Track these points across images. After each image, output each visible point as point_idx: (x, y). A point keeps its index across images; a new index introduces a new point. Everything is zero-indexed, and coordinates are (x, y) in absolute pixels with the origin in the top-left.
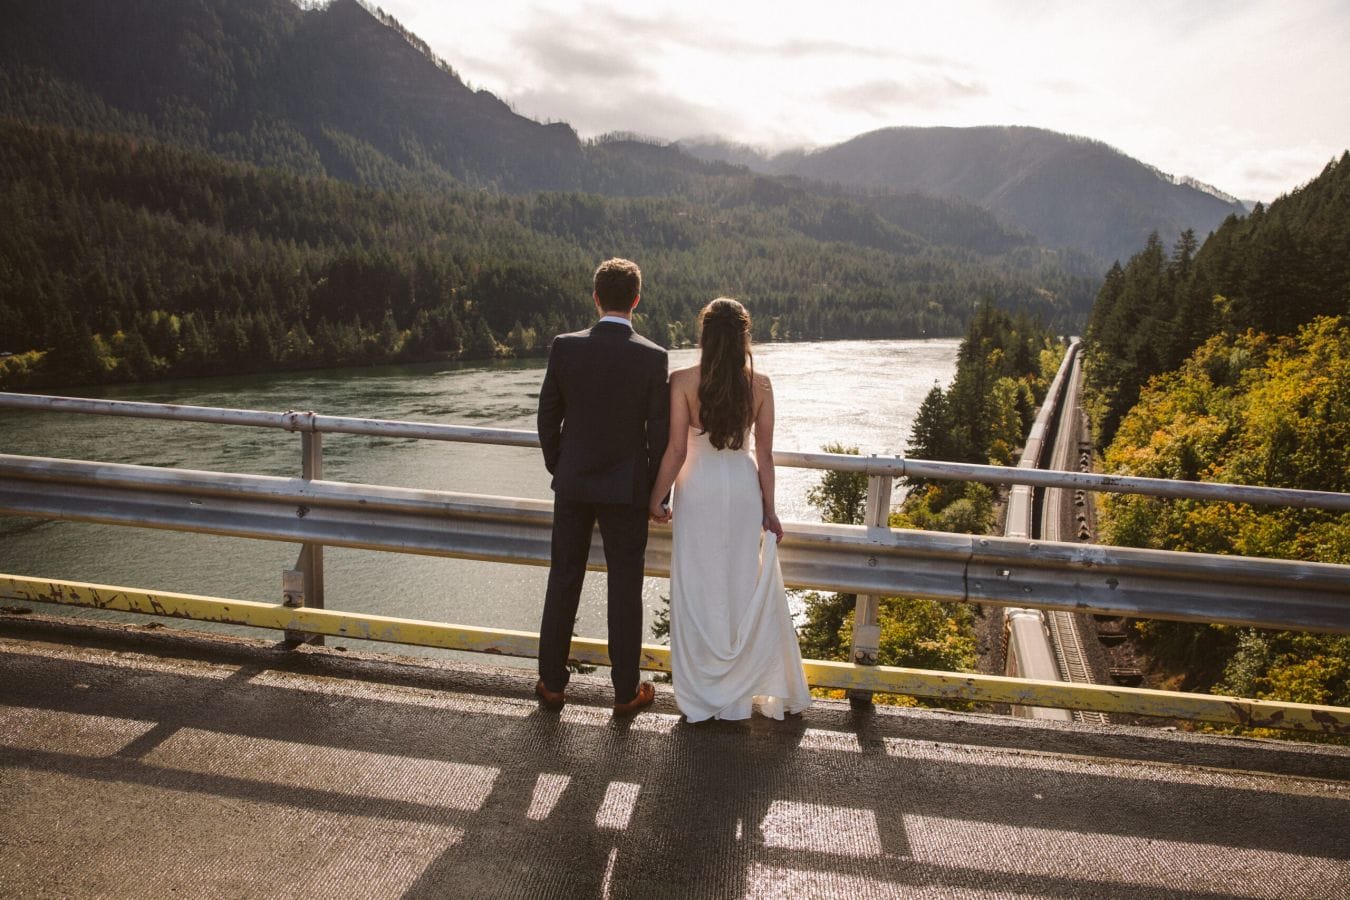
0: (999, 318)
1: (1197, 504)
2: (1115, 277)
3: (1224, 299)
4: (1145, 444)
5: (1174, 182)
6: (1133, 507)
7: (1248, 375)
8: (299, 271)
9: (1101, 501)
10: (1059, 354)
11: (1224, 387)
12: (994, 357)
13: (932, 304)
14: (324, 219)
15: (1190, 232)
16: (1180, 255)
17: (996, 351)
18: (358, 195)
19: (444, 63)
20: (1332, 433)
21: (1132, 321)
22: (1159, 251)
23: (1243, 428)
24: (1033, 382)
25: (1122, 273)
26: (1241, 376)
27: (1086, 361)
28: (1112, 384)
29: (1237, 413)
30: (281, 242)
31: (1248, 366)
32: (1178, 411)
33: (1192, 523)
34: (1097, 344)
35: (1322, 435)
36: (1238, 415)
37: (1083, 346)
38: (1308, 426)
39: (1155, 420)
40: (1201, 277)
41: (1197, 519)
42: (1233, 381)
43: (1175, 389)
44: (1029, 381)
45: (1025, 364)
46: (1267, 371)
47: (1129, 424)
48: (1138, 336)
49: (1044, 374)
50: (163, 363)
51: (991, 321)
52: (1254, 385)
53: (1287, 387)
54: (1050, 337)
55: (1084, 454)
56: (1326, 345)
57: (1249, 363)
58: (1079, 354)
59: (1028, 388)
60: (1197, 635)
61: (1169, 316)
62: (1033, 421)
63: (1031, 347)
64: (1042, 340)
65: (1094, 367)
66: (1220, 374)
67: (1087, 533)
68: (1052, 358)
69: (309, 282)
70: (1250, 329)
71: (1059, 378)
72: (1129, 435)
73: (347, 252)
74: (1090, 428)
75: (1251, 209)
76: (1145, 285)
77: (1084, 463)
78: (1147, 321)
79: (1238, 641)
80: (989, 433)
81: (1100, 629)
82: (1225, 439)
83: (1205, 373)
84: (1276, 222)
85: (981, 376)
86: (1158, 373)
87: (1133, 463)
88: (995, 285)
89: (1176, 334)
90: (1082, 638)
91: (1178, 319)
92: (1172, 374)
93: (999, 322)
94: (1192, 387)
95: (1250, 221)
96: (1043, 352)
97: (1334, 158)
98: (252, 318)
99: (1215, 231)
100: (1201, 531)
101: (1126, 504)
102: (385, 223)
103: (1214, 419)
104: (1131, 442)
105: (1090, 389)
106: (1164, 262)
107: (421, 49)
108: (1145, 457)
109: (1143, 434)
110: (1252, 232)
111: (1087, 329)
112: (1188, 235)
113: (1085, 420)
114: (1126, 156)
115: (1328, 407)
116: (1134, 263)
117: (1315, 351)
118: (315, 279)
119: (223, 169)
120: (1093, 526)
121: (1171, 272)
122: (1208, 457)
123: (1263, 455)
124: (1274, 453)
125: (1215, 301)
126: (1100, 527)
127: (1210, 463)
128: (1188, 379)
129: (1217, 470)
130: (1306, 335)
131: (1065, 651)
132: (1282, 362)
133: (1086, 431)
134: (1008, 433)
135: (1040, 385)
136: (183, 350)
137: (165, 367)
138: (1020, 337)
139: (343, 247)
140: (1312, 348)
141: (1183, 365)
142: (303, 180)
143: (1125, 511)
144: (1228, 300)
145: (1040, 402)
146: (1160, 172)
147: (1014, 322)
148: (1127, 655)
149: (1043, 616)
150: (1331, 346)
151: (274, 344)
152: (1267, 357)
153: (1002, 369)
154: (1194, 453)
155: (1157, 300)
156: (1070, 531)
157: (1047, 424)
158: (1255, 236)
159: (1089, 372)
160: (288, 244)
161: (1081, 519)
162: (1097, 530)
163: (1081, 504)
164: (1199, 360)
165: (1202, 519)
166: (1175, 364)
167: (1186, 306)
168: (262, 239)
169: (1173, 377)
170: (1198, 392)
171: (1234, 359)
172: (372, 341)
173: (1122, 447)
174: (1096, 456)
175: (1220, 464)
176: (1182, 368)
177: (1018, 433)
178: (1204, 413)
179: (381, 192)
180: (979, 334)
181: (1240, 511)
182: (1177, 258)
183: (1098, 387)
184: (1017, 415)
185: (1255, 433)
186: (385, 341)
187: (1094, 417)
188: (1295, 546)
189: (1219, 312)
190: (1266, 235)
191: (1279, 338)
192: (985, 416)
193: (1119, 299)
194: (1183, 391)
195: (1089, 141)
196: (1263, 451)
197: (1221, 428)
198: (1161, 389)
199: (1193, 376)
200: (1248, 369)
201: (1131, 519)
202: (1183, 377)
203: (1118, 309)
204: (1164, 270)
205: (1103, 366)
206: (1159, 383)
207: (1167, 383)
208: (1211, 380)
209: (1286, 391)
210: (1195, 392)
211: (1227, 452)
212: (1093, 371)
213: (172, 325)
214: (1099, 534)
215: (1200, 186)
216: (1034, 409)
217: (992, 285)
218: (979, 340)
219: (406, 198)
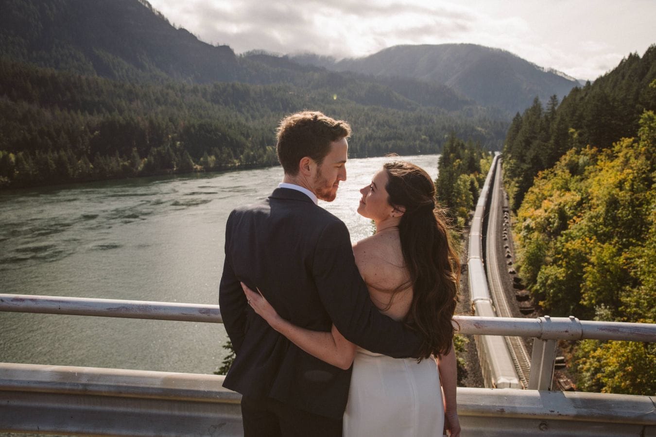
0: (459, 143)
1: (569, 239)
2: (517, 119)
3: (574, 130)
4: (538, 208)
5: (544, 71)
6: (535, 241)
7: (588, 169)
8: (83, 127)
9: (517, 238)
10: (490, 161)
11: (577, 176)
12: (458, 164)
13: (423, 137)
14: (97, 99)
15: (555, 96)
16: (551, 108)
17: (458, 160)
18: (115, 86)
19: (159, 13)
20: (637, 199)
21: (528, 143)
22: (540, 106)
23: (590, 198)
24: (478, 176)
25: (521, 118)
26: (585, 170)
27: (504, 164)
28: (519, 176)
29: (585, 189)
30: (72, 112)
31: (588, 164)
32: (555, 190)
33: (567, 249)
34: (510, 156)
35: (632, 200)
36: (586, 191)
37: (502, 157)
38: (624, 196)
39: (543, 195)
40: (562, 119)
41: (570, 247)
42: (581, 173)
43: (553, 178)
44: (475, 176)
45: (473, 167)
46: (598, 167)
47: (529, 197)
48: (531, 151)
49: (483, 172)
50: (6, 180)
51: (454, 145)
52: (592, 174)
53: (611, 175)
54: (485, 152)
55: (506, 213)
56: (627, 153)
58: (499, 161)
59: (475, 179)
60: (572, 307)
61: (547, 140)
62: (479, 197)
63: (475, 158)
64: (480, 154)
65: (508, 167)
66: (575, 169)
67: (510, 254)
68: (486, 164)
69: (89, 134)
70: (588, 146)
71: (490, 173)
72: (530, 203)
73: (110, 116)
74: (508, 199)
75: (584, 84)
76: (534, 124)
77: (506, 217)
78: (536, 143)
79: (595, 311)
80: (457, 203)
81: (520, 305)
82: (580, 204)
83: (567, 169)
84: (597, 90)
85: (451, 175)
86: (543, 170)
87: (533, 217)
88: (455, 126)
89: (551, 149)
90: (511, 311)
91: (552, 141)
92: (550, 170)
93: (459, 146)
94: (562, 177)
95: (584, 90)
96: (482, 160)
97: (624, 57)
98: (58, 154)
99: (567, 96)
100: (572, 253)
101: (530, 239)
102: (131, 101)
103: (574, 193)
105: (507, 179)
106: (542, 112)
107: (147, 5)
108: (539, 214)
109: (537, 202)
110: (586, 96)
111: (503, 147)
112: (554, 98)
113: (505, 195)
114: (519, 58)
115: (632, 185)
116: (527, 113)
117: (622, 156)
118: (92, 132)
119: (37, 72)
120: (513, 251)
121: (546, 117)
122: (572, 213)
123: (602, 212)
124: (607, 211)
125: (570, 131)
126: (517, 251)
127: (573, 217)
128: (559, 172)
129: (578, 220)
130: (617, 148)
132: (605, 162)
133: (506, 201)
134: (466, 203)
135: (481, 177)
136: (18, 172)
137: (7, 182)
138: (469, 153)
139: (108, 115)
140: (620, 154)
141: (555, 165)
142: (83, 77)
143: (530, 243)
144: (577, 131)
145: (481, 186)
146: (537, 66)
147: (466, 145)
149: (491, 301)
150: (630, 153)
151: (71, 168)
152: (597, 160)
153: (462, 170)
154: (564, 211)
155: (540, 132)
156: (501, 254)
157: (486, 197)
158: (587, 98)
159: (506, 171)
160: (76, 113)
161: (507, 247)
162: (515, 253)
163: (506, 239)
164: (563, 163)
165: (573, 247)
166: (551, 165)
167: (555, 134)
168: (61, 110)
169: (551, 171)
170: (565, 179)
171: (581, 161)
172: (126, 165)
173: (527, 209)
174: (512, 213)
175: (579, 217)
176: (555, 167)
177: (472, 203)
178: (569, 190)
179: (128, 85)
180: (449, 152)
181: (592, 241)
182: (548, 110)
183: (511, 177)
184: (470, 194)
185: (597, 200)
186: (133, 164)
187: (510, 193)
188: (622, 259)
189: (572, 137)
190: (594, 97)
191: (604, 150)
192: (454, 195)
193: (520, 132)
194: (557, 179)
195: (500, 50)
196: (601, 210)
197: (578, 198)
198: (545, 178)
199: (561, 169)
200: (589, 166)
201: (534, 247)
202: (556, 172)
203: (520, 137)
204: (543, 115)
205: (513, 167)
206: (543, 175)
207: (548, 175)
208: (570, 172)
209: (610, 177)
210: (563, 179)
211: (581, 210)
212: (509, 170)
213: (11, 159)
214: (516, 255)
215: (558, 73)
216: (478, 190)
217: (454, 126)
218: (449, 155)
219: (142, 87)
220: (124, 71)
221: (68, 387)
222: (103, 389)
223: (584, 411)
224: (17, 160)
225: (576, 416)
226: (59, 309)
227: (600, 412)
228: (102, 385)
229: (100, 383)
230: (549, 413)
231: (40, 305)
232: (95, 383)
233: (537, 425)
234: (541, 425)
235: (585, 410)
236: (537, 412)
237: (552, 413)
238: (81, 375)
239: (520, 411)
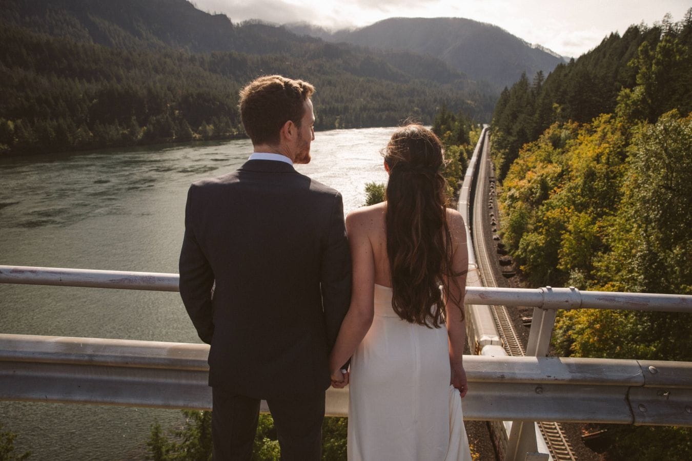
0: (449, 115)
1: (550, 208)
2: (505, 94)
3: (558, 105)
4: (522, 178)
5: (532, 47)
6: (519, 209)
7: (569, 143)
9: (502, 207)
10: (478, 133)
11: (559, 149)
12: (448, 135)
13: (416, 109)
14: (94, 67)
15: (541, 72)
16: (536, 84)
17: (448, 132)
18: (112, 54)
20: (612, 172)
21: (515, 116)
22: (527, 81)
23: (570, 170)
24: (466, 147)
25: (509, 92)
26: (566, 143)
27: (491, 136)
28: (505, 148)
30: (70, 80)
32: (538, 162)
33: (548, 217)
34: (497, 128)
35: (607, 173)
36: (566, 163)
37: (490, 129)
38: (600, 168)
39: (527, 166)
40: (547, 95)
41: (550, 215)
42: (563, 146)
43: (537, 151)
44: (464, 147)
45: (463, 139)
46: (578, 141)
47: (514, 168)
48: (517, 124)
49: (471, 143)
50: (6, 148)
51: (445, 117)
52: (572, 148)
53: (590, 149)
54: (474, 125)
55: (492, 183)
56: (605, 128)
57: (570, 137)
58: (487, 133)
59: (464, 150)
60: (549, 271)
61: (532, 114)
62: (467, 167)
63: (465, 130)
64: (470, 126)
65: (496, 139)
66: (557, 143)
67: (495, 222)
68: (475, 136)
69: (88, 102)
70: (570, 120)
71: (479, 145)
72: (515, 173)
73: (108, 85)
74: (494, 170)
75: (568, 61)
76: (521, 98)
77: (492, 187)
78: (522, 117)
79: (570, 275)
81: (502, 270)
82: (561, 175)
83: (550, 142)
84: (580, 67)
86: (527, 142)
87: (517, 187)
88: (447, 99)
89: (536, 123)
90: (495, 275)
91: (537, 115)
92: (534, 143)
93: (449, 118)
95: (569, 67)
96: (471, 132)
97: (606, 36)
99: (552, 72)
100: (552, 221)
101: (515, 208)
102: (129, 69)
103: (556, 165)
104: (516, 177)
105: (494, 151)
106: (528, 87)
108: (523, 184)
109: (521, 173)
110: (569, 72)
111: (491, 120)
112: (540, 73)
113: (492, 166)
114: (509, 34)
115: (608, 159)
116: (515, 88)
117: (600, 131)
118: (91, 100)
120: (498, 219)
121: (532, 92)
122: (553, 184)
123: (580, 183)
124: (585, 183)
125: (554, 106)
126: (502, 219)
127: (553, 187)
128: (543, 145)
129: (558, 191)
130: (596, 123)
131: (487, 281)
132: (585, 136)
133: (492, 171)
134: (455, 173)
135: (470, 149)
137: (7, 150)
138: (459, 125)
139: (106, 83)
140: (599, 129)
141: (539, 138)
142: (80, 44)
143: (514, 211)
144: (560, 106)
145: (470, 156)
146: (525, 42)
147: (457, 117)
148: (516, 282)
149: (476, 265)
150: (607, 128)
151: (71, 136)
152: (578, 134)
153: (452, 141)
154: (546, 182)
155: (526, 106)
156: (487, 221)
157: (474, 168)
158: (570, 74)
159: (493, 142)
160: (74, 80)
161: (492, 215)
162: (500, 221)
163: (491, 208)
164: (547, 136)
165: (553, 215)
166: (535, 138)
167: (540, 109)
168: (59, 78)
170: (548, 152)
171: (563, 135)
172: (125, 133)
173: (512, 179)
174: (498, 183)
175: (559, 188)
176: (539, 140)
177: (460, 173)
178: (551, 162)
179: (125, 52)
180: (440, 123)
181: (570, 211)
182: (535, 85)
183: (499, 150)
184: (459, 164)
185: (577, 172)
186: (133, 133)
187: (497, 164)
188: (596, 228)
189: (555, 112)
190: (577, 74)
191: (584, 125)
193: (508, 106)
194: (540, 151)
195: (491, 25)
196: (580, 181)
197: (559, 170)
198: (529, 150)
199: (544, 142)
200: (570, 140)
201: (517, 216)
202: (540, 145)
203: (507, 111)
204: (529, 90)
205: (500, 139)
206: (528, 148)
207: (532, 147)
208: (553, 146)
209: (589, 151)
210: (546, 151)
211: (561, 181)
212: (496, 142)
213: (9, 126)
214: (501, 223)
215: (544, 49)
216: (467, 161)
217: (445, 99)
218: (440, 126)
219: (139, 55)
220: (121, 38)
221: (73, 358)
222: (109, 360)
223: (578, 375)
224: (16, 127)
225: (571, 380)
226: (61, 280)
227: (593, 376)
228: (107, 356)
229: (106, 354)
230: (547, 377)
231: (40, 277)
232: (100, 353)
233: (534, 389)
234: (537, 388)
235: (580, 374)
236: (535, 377)
237: (549, 378)
238: (86, 345)
239: (519, 376)
